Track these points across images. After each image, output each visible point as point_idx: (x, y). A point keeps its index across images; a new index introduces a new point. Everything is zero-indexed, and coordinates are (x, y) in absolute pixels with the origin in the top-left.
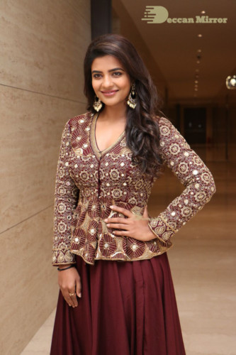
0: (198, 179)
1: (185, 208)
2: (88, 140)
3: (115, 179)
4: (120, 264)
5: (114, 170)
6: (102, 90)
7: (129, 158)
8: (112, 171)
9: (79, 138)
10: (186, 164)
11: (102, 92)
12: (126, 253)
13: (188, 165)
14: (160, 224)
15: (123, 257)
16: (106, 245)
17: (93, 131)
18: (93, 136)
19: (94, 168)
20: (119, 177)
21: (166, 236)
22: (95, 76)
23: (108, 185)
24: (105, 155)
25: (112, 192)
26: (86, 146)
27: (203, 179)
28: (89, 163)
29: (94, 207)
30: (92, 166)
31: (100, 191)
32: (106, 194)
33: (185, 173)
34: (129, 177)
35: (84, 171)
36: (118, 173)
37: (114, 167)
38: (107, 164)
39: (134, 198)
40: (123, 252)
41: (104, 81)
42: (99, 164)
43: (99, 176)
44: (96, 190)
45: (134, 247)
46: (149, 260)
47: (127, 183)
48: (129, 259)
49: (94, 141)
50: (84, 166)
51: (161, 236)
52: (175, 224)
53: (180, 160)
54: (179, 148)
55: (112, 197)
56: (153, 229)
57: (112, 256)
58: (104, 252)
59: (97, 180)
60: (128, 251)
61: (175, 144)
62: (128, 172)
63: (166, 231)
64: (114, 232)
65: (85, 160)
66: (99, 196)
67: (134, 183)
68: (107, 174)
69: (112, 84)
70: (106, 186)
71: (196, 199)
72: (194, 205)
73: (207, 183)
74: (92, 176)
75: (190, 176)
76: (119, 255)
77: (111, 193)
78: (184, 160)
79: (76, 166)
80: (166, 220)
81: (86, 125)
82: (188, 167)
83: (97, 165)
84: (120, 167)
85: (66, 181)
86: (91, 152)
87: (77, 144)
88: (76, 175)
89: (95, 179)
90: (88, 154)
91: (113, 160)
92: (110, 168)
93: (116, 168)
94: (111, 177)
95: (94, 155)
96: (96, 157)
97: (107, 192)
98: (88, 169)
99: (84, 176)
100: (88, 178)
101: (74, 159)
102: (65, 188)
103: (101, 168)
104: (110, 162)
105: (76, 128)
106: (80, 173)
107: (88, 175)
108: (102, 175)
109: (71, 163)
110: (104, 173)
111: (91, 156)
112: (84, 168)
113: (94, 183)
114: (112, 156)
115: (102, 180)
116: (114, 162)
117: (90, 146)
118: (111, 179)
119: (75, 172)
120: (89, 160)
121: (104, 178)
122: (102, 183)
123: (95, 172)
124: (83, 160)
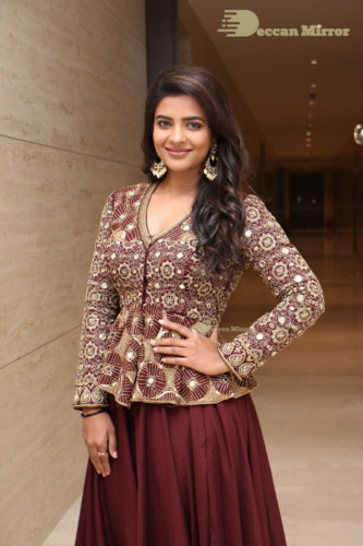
0: (302, 288)
1: (278, 329)
2: (135, 219)
3: (168, 278)
4: (170, 410)
5: (167, 263)
6: (168, 146)
7: (190, 247)
8: (164, 264)
9: (123, 217)
10: (285, 266)
11: (167, 149)
12: (180, 393)
13: (288, 267)
14: (238, 350)
15: (175, 398)
16: (151, 381)
17: (144, 207)
18: (143, 213)
19: (139, 260)
20: (173, 274)
21: (245, 370)
22: (160, 123)
23: (157, 286)
24: (156, 241)
25: (163, 298)
26: (130, 227)
27: (309, 290)
28: (133, 252)
29: (135, 320)
30: (136, 257)
31: (145, 296)
32: (153, 300)
33: (282, 278)
34: (188, 276)
35: (125, 264)
36: (173, 268)
37: (167, 259)
38: (158, 254)
39: (195, 310)
40: (175, 391)
42: (147, 253)
43: (146, 273)
44: (140, 294)
45: (192, 384)
46: (215, 406)
47: (186, 284)
48: (183, 403)
49: (143, 221)
50: (124, 256)
51: (236, 369)
52: (261, 351)
53: (275, 259)
54: (274, 242)
55: (162, 305)
56: (226, 356)
57: (158, 397)
58: (147, 391)
59: (142, 278)
60: (183, 390)
61: (269, 235)
62: (187, 267)
63: (246, 361)
64: (164, 360)
65: (127, 248)
66: (144, 302)
67: (196, 286)
68: (157, 270)
69: (184, 139)
70: (154, 289)
71: (297, 318)
72: (293, 327)
73: (315, 295)
74: (135, 272)
75: (290, 284)
76: (168, 396)
77: (161, 300)
78: (282, 259)
79: (113, 256)
80: (248, 345)
81: (136, 198)
82: (287, 271)
83: (143, 256)
84: (175, 259)
85: (101, 281)
86: (137, 237)
87: (119, 224)
88: (113, 269)
89: (139, 277)
90: (132, 239)
91: (167, 248)
92: (162, 260)
93: (169, 261)
94: (162, 273)
95: (141, 240)
96: (144, 243)
97: (156, 298)
98: (130, 261)
99: (124, 272)
100: (130, 274)
101: (112, 246)
102: (100, 292)
103: (149, 261)
104: (162, 251)
105: (121, 203)
106: (119, 266)
107: (130, 270)
108: (150, 271)
109: (107, 251)
110: (152, 267)
111: (136, 241)
112: (124, 259)
113: (137, 282)
114: (167, 242)
115: (149, 278)
116: (168, 251)
117: (137, 227)
118: (162, 277)
119: (111, 265)
120: (133, 247)
121: (152, 276)
122: (149, 284)
123: (139, 266)
124: (124, 247)
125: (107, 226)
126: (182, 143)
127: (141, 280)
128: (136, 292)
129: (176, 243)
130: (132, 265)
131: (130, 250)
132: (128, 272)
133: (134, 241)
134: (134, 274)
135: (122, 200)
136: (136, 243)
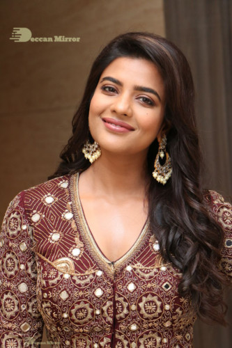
2: (77, 239)
3: (150, 316)
5: (150, 298)
8: (144, 300)
9: (54, 237)
19: (104, 297)
20: (159, 311)
23: (134, 327)
24: (122, 269)
25: (142, 341)
26: (76, 252)
28: (92, 287)
30: (99, 293)
31: (112, 342)
32: (126, 346)
34: (177, 311)
35: (82, 305)
36: (159, 303)
37: (149, 292)
38: (131, 287)
42: (114, 287)
43: (115, 312)
44: (107, 340)
50: (81, 293)
59: (110, 319)
62: (177, 300)
65: (83, 282)
68: (134, 307)
70: (128, 330)
74: (98, 312)
77: (139, 344)
79: (64, 296)
83: (109, 290)
84: (161, 292)
85: (20, 321)
86: (92, 265)
87: (54, 248)
88: (63, 312)
89: (105, 318)
90: (86, 270)
91: (143, 278)
92: (141, 294)
93: (153, 295)
94: (143, 311)
95: (100, 269)
96: (105, 274)
97: (131, 342)
98: (90, 300)
99: (80, 314)
100: (89, 316)
101: (58, 281)
102: (20, 337)
103: (120, 296)
104: (137, 281)
105: (44, 216)
106: (73, 307)
107: (90, 310)
108: (122, 310)
109: (51, 290)
110: (125, 305)
111: (93, 271)
112: (81, 298)
113: (102, 325)
114: (141, 270)
115: (121, 318)
116: (147, 282)
117: (87, 251)
118: (142, 315)
119: (60, 307)
120: (91, 280)
121: (126, 315)
122: (121, 326)
123: (105, 304)
124: (78, 282)
125: (23, 247)
127: (109, 323)
128: (97, 337)
129: (155, 270)
130: (94, 304)
131: (86, 284)
132: (87, 314)
133: (89, 272)
134: (97, 315)
135: (42, 212)
136: (94, 274)
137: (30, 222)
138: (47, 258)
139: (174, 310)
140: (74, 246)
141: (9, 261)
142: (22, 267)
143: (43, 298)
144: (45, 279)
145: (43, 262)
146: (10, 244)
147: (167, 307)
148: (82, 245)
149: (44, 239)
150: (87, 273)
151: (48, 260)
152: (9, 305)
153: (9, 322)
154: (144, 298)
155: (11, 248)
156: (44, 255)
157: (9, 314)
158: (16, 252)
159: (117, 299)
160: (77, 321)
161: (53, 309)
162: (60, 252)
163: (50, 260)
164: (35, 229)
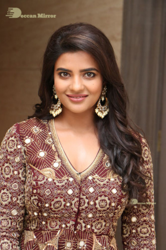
3: (102, 209)
5: (103, 198)
6: (69, 93)
9: (41, 155)
11: (68, 96)
19: (73, 195)
20: (108, 206)
22: (60, 74)
23: (90, 216)
24: (86, 178)
25: (94, 224)
28: (66, 188)
29: (68, 245)
30: (70, 192)
31: (77, 223)
35: (59, 199)
36: (108, 202)
37: (102, 194)
38: (91, 190)
41: (73, 82)
42: (80, 189)
43: (80, 205)
44: (73, 223)
47: (114, 213)
50: (59, 192)
55: (93, 230)
59: (76, 210)
62: (120, 200)
65: (60, 185)
68: (92, 203)
69: (83, 87)
74: (68, 204)
77: (92, 226)
83: (77, 191)
84: (111, 194)
85: (11, 208)
86: (66, 174)
87: (42, 161)
88: (46, 203)
89: (72, 209)
90: (63, 176)
91: (100, 184)
92: (97, 195)
93: (105, 196)
94: (97, 206)
95: (71, 177)
96: (75, 180)
97: (87, 224)
98: (64, 196)
99: (57, 205)
100: (62, 207)
101: (45, 182)
102: (10, 219)
103: (83, 195)
104: (95, 186)
105: (33, 140)
106: (53, 200)
107: (63, 203)
108: (84, 204)
109: (39, 188)
110: (87, 201)
111: (67, 178)
112: (59, 194)
113: (70, 213)
114: (98, 179)
115: (83, 209)
116: (102, 187)
117: (63, 165)
118: (97, 208)
119: (45, 199)
120: (66, 184)
121: (86, 208)
122: (82, 214)
123: (74, 200)
124: (57, 184)
125: (18, 159)
126: (81, 91)
127: (75, 212)
128: (65, 220)
129: (107, 180)
130: (66, 199)
131: (63, 186)
132: (61, 205)
133: (65, 178)
134: (67, 206)
135: (32, 137)
136: (68, 180)
137: (24, 144)
138: (36, 167)
139: (117, 206)
140: (54, 161)
141: (6, 169)
142: (16, 173)
143: (33, 193)
144: (35, 180)
145: (33, 170)
146: (8, 157)
147: (113, 204)
148: (60, 161)
149: (34, 155)
150: (63, 178)
151: (37, 169)
152: (5, 197)
153: (4, 208)
154: (99, 198)
155: (8, 160)
156: (34, 165)
157: (4, 203)
158: (12, 163)
159: (82, 196)
160: (54, 209)
161: (39, 200)
162: (45, 164)
163: (39, 169)
164: (27, 148)
